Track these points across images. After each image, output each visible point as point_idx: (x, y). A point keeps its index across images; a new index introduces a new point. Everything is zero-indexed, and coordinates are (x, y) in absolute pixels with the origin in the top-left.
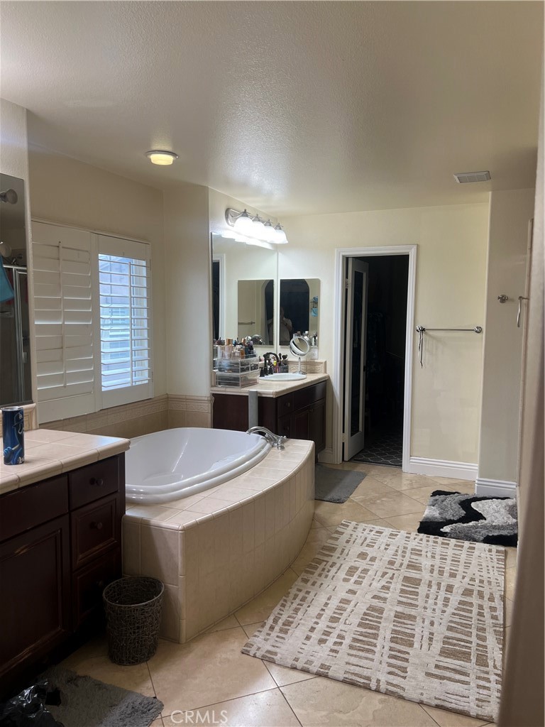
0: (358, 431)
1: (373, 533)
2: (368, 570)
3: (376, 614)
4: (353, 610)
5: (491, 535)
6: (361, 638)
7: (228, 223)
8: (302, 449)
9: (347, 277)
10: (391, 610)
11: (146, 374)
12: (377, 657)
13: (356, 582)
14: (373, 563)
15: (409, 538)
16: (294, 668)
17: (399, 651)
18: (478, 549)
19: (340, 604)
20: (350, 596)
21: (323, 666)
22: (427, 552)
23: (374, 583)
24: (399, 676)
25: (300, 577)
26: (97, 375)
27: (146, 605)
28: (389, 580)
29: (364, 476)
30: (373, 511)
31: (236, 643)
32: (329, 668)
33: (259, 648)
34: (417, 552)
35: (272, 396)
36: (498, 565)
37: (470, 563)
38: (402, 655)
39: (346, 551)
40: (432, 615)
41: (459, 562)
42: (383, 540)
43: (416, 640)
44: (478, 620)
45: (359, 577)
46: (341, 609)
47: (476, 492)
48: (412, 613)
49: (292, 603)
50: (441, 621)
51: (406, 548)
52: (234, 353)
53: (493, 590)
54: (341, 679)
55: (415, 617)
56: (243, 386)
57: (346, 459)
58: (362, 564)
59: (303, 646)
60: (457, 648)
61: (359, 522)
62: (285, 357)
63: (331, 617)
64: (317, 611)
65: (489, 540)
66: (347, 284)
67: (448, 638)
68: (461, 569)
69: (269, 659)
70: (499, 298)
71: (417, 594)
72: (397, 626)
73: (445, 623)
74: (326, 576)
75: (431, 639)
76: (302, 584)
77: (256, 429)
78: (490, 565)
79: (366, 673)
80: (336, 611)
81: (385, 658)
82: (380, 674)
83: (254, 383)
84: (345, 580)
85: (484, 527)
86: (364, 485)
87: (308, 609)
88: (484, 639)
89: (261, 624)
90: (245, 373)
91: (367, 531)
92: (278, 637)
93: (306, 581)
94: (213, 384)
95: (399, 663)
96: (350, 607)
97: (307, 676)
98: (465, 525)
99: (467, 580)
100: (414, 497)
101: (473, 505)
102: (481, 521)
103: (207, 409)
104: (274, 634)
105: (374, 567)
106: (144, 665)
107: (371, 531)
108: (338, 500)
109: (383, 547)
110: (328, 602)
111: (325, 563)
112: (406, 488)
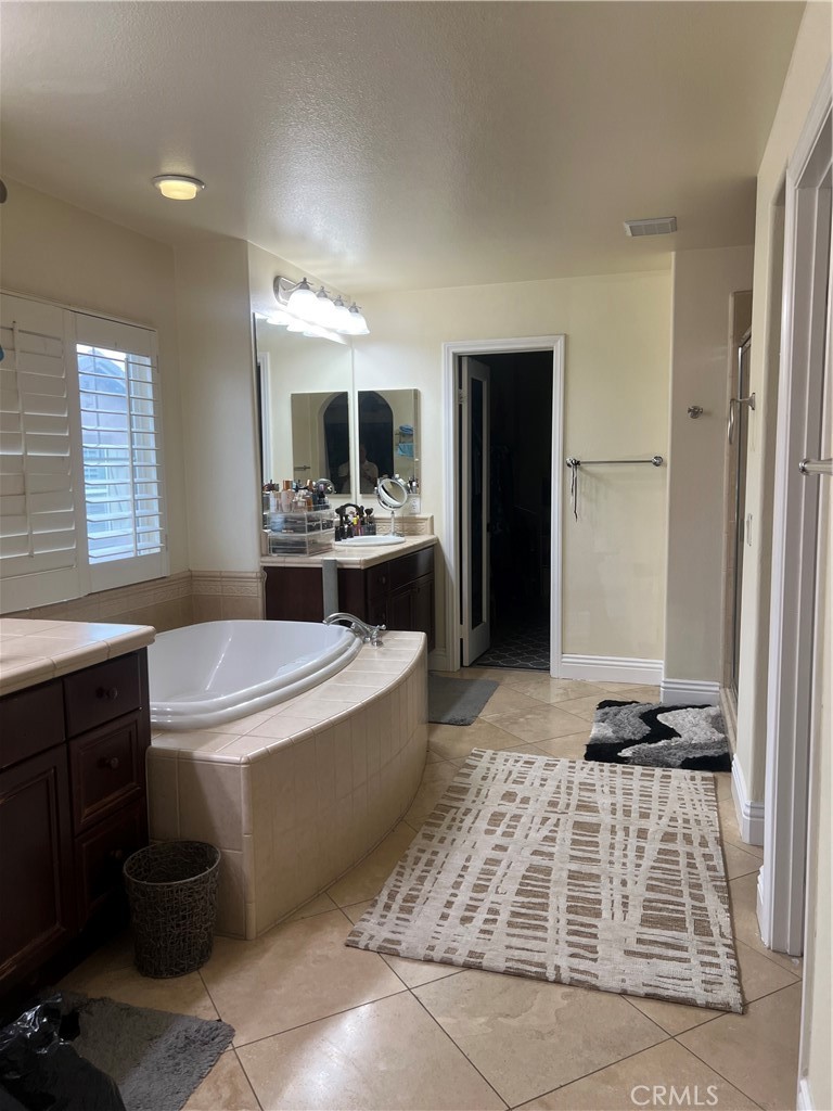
0: (481, 621)
1: (519, 764)
2: (520, 816)
3: (541, 876)
4: (506, 874)
5: (691, 757)
6: (523, 911)
7: (278, 299)
8: (411, 644)
9: (460, 387)
10: (562, 869)
11: (156, 538)
12: (550, 934)
13: (505, 834)
14: (526, 806)
15: (574, 768)
16: (429, 961)
17: (582, 925)
18: (676, 777)
19: (485, 867)
20: (497, 854)
21: (472, 954)
22: (602, 786)
23: (532, 834)
24: (586, 958)
25: (420, 833)
26: (80, 537)
27: (195, 881)
28: (553, 828)
29: (496, 685)
30: (515, 734)
31: (335, 933)
32: (481, 955)
33: (372, 937)
34: (587, 787)
35: (358, 567)
36: (707, 798)
37: (667, 798)
38: (587, 930)
39: (484, 792)
40: (623, 871)
41: (651, 796)
42: (535, 773)
43: (605, 908)
44: (689, 873)
45: (508, 826)
46: (487, 873)
47: (662, 700)
48: (593, 872)
49: (413, 870)
50: (637, 879)
51: (572, 783)
52: (296, 503)
53: (705, 831)
54: (503, 969)
55: (598, 876)
56: (313, 554)
57: (466, 663)
58: (510, 808)
59: (439, 929)
60: (665, 913)
61: (497, 749)
62: (369, 512)
63: (475, 885)
64: (453, 878)
65: (689, 764)
66: (460, 397)
67: (650, 901)
68: (655, 805)
69: (389, 951)
70: (690, 411)
71: (596, 844)
72: (574, 891)
73: (642, 880)
74: (459, 829)
75: (625, 905)
76: (425, 841)
77: (337, 617)
78: (696, 797)
79: (537, 958)
80: (482, 876)
81: (563, 935)
82: (559, 959)
83: (327, 548)
84: (488, 832)
85: (680, 747)
86: (498, 697)
87: (439, 876)
88: (701, 899)
89: (370, 902)
90: (313, 533)
91: (511, 761)
92: (398, 918)
93: (430, 837)
94: (264, 552)
95: (584, 941)
96: (500, 870)
97: (452, 970)
98: (653, 745)
99: (665, 820)
100: (573, 712)
101: (660, 717)
102: (674, 739)
103: (256, 591)
104: (392, 915)
105: (530, 811)
106: (194, 975)
107: (517, 761)
108: (462, 720)
109: (537, 783)
110: (467, 864)
111: (455, 810)
112: (559, 700)
